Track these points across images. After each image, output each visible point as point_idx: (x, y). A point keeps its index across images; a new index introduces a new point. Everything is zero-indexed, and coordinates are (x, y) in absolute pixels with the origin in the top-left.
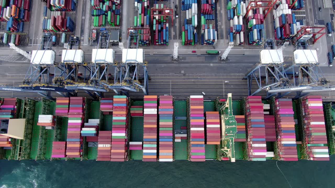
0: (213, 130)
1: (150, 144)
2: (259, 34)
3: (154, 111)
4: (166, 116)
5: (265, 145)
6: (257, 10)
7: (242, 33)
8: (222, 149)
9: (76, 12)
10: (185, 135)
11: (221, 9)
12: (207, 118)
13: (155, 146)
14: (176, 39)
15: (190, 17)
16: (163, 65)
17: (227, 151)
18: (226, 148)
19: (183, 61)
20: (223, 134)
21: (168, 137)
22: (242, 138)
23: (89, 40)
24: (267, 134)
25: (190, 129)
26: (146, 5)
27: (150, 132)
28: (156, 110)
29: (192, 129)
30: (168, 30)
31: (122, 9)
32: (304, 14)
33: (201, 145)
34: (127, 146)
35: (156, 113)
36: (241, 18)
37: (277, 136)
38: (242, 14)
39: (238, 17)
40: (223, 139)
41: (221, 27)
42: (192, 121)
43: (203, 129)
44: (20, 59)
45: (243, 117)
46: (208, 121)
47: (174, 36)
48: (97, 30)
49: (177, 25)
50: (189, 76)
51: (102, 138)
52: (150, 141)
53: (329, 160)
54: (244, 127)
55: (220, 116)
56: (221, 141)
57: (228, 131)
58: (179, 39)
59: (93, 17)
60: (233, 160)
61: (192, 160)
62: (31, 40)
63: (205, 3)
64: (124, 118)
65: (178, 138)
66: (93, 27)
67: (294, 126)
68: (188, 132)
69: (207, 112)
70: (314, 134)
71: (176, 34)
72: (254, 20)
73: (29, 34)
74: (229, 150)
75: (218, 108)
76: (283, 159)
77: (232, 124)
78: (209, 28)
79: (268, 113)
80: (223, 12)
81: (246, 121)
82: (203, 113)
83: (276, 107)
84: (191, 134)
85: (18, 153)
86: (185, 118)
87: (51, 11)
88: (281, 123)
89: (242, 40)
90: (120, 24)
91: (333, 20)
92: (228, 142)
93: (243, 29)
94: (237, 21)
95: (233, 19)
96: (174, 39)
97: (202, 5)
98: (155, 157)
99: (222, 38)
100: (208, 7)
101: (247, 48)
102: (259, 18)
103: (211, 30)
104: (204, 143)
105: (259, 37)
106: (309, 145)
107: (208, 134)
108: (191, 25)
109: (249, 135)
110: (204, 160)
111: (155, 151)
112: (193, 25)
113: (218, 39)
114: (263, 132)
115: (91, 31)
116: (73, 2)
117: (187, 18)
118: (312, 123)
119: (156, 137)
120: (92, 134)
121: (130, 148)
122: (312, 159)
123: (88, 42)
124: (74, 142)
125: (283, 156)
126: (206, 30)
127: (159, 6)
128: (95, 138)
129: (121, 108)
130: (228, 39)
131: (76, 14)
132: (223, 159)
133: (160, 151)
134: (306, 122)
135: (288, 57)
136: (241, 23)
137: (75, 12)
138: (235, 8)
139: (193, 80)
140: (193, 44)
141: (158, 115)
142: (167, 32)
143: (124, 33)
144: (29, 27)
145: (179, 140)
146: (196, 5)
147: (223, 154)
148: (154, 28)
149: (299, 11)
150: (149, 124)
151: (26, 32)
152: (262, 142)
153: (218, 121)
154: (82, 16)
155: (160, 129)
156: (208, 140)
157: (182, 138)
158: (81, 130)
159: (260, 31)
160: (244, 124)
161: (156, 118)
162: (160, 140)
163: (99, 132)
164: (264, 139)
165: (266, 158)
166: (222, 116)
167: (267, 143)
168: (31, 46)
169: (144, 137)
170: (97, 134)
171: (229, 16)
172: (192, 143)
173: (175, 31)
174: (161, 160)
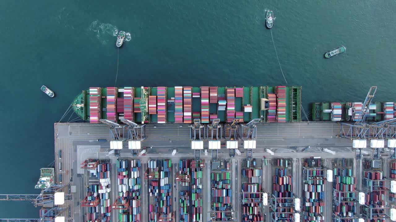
0: (153, 103)
1: (188, 96)
2: (122, 165)
3: (186, 114)
4: (178, 111)
5: (125, 95)
6: (121, 183)
7: (132, 166)
8: (147, 93)
9: (241, 183)
10: (169, 101)
11: (145, 185)
12: (156, 110)
13: (184, 95)
14: (174, 164)
15: (165, 178)
16: (183, 146)
17: (145, 92)
18: (146, 94)
19: (170, 149)
20: (147, 101)
21: (177, 99)
22: (136, 100)
23: (232, 163)
24: (123, 102)
25: (166, 105)
26: (194, 186)
27: (188, 102)
28: (184, 115)
29: (164, 104)
30: (179, 169)
31: (211, 185)
32: (90, 181)
33: (160, 95)
34: (200, 95)
35: (184, 113)
36: (132, 177)
37: (116, 101)
38: (132, 179)
39: (134, 178)
40: (147, 99)
41: (146, 183)
42: (164, 109)
43: (158, 104)
44: (276, 149)
45: (135, 112)
46: (156, 109)
47: (176, 166)
48: (227, 169)
49: (174, 174)
50: (167, 139)
51: (215, 99)
52: (188, 97)
53: (90, 88)
54: (135, 106)
55: (148, 111)
56: (148, 97)
57: (145, 103)
58: (173, 164)
59: (230, 179)
60: (142, 87)
61: (165, 87)
62: (270, 163)
63: (155, 187)
64: (202, 110)
65: (173, 100)
66: (230, 172)
67: (107, 106)
68: (167, 103)
69: (156, 113)
70: (96, 101)
71: (175, 168)
72: (124, 175)
73: (272, 166)
74: (144, 93)
75: (149, 117)
76: (115, 88)
77: (142, 106)
78: (154, 169)
79: (120, 114)
80: (144, 183)
81: (134, 109)
82: (158, 113)
83: (116, 117)
84: (165, 101)
85: (264, 91)
86: (169, 111)
87: (258, 183)
88: (114, 107)
89: (132, 161)
90: (211, 174)
91: (71, 177)
92: (144, 97)
93: (131, 169)
94: (135, 174)
95: (137, 177)
96: (176, 164)
97: (157, 185)
98: (184, 89)
99: (145, 164)
100: (154, 184)
101: (129, 157)
102: (121, 176)
103: (152, 167)
104: (158, 97)
105: (122, 163)
106: (99, 96)
107: (156, 101)
108: (165, 171)
109: (132, 101)
110: (158, 87)
111: (184, 92)
112: (163, 172)
113: (148, 164)
114: (125, 102)
115: (231, 169)
116: (244, 189)
117: (167, 178)
118: (96, 108)
119: (184, 100)
120: (220, 101)
121: (199, 94)
122: (98, 88)
123: (232, 162)
124: (230, 96)
125: (114, 89)
126: (155, 167)
127: (185, 184)
128: (219, 99)
129: (205, 116)
130: (141, 164)
131: (241, 181)
132: (147, 88)
133: (182, 92)
134: (99, 109)
135: (103, 151)
136: (132, 173)
137: (243, 183)
138: (136, 185)
139: (164, 136)
140: (164, 160)
141: (183, 112)
142: (180, 167)
143: (209, 168)
144: (272, 172)
145: (172, 98)
146: (161, 185)
147: (147, 90)
148: (188, 169)
149: (93, 184)
150: (188, 106)
151: (274, 168)
152: (126, 97)
153: (149, 109)
154: (237, 180)
155: (182, 104)
156: (156, 98)
157: (171, 100)
158: (227, 104)
159: (121, 167)
160: (135, 107)
161: (184, 110)
162: (182, 98)
163: (217, 103)
164: (124, 98)
165: (124, 89)
166: (147, 111)
167: (123, 97)
168: (270, 159)
169: (191, 100)
170: (218, 101)
171: (140, 179)
172: (164, 97)
173: (176, 169)
174: (181, 87)
